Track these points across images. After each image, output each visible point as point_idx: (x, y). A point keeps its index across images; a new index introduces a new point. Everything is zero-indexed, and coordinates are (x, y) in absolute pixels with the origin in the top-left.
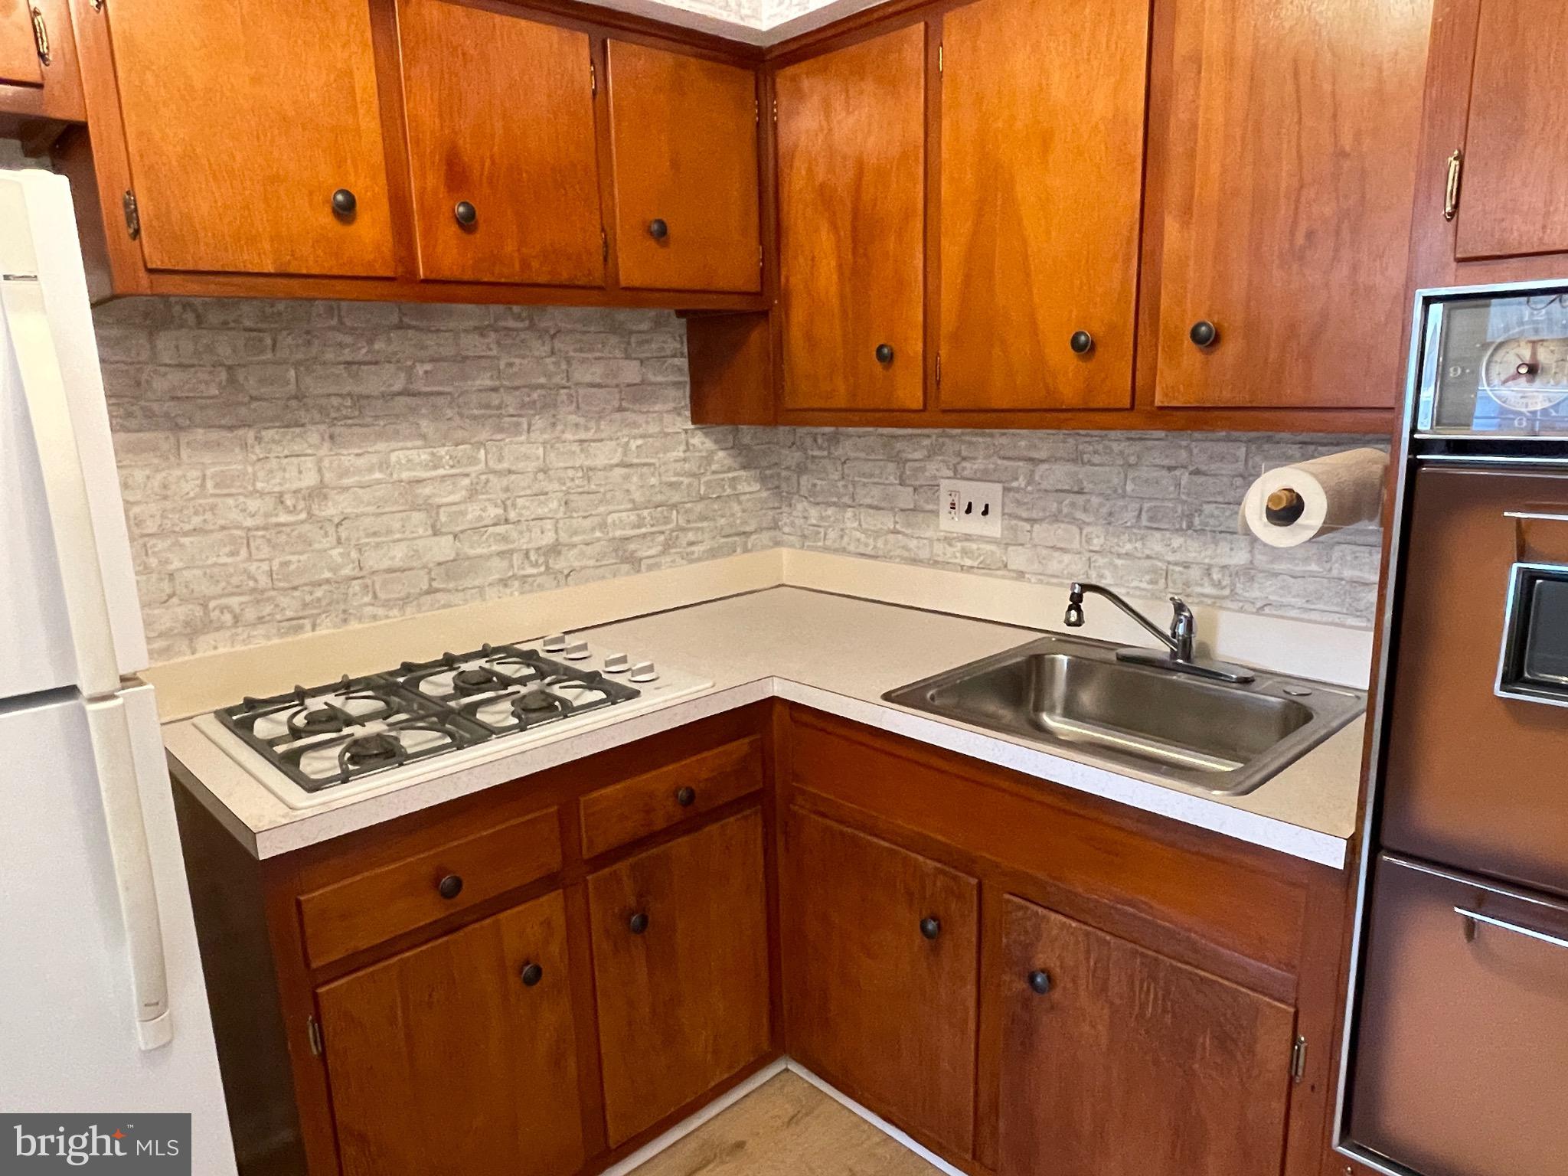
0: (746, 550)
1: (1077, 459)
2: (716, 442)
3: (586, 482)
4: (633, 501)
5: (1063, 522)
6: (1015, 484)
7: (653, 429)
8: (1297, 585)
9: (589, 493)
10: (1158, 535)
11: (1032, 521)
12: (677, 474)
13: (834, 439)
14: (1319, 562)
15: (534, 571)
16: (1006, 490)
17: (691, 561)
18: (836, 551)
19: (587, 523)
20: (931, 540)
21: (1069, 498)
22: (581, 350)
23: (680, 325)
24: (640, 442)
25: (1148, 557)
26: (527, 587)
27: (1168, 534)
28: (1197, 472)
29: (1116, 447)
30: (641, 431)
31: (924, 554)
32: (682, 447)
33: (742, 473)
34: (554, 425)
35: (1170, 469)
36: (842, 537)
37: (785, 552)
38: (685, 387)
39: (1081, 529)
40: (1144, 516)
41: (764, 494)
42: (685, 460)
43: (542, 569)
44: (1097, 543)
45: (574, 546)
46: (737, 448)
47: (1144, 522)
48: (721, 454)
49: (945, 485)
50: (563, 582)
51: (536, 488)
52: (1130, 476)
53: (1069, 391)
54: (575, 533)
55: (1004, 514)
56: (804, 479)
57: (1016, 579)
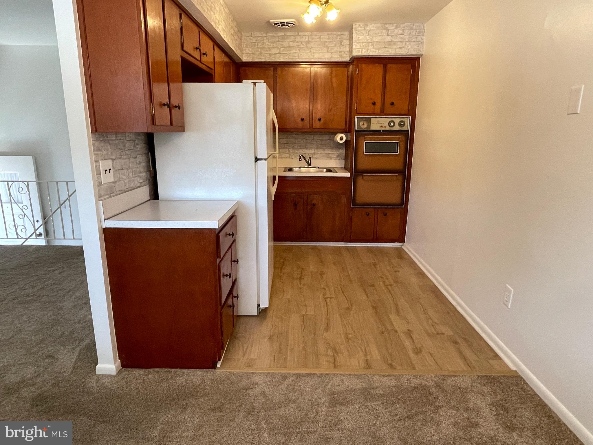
5: (285, 148)
10: (301, 149)
21: (286, 145)
25: (300, 153)
28: (307, 139)
29: (293, 136)
39: (288, 149)
40: (299, 147)
44: (291, 151)
52: (296, 140)
53: (300, 126)
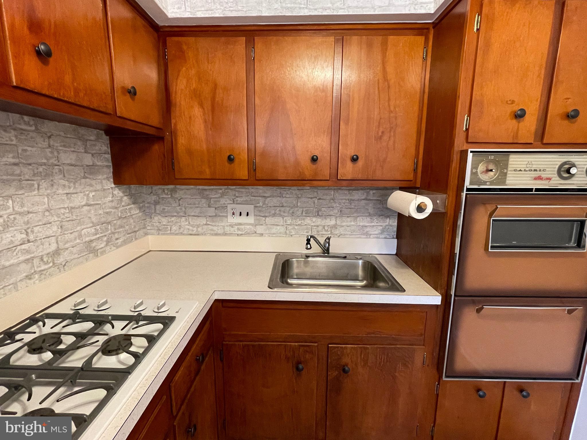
0: (136, 239)
1: (281, 196)
2: (123, 192)
3: (70, 215)
4: (93, 223)
5: (277, 216)
6: (258, 205)
7: (99, 187)
8: (348, 229)
9: (72, 220)
10: (309, 218)
11: (265, 217)
12: (110, 208)
13: (174, 191)
14: (354, 222)
15: (46, 267)
16: (255, 207)
17: (118, 247)
18: (176, 234)
19: (72, 236)
20: (224, 226)
21: (278, 209)
22: (64, 146)
23: (106, 139)
24: (93, 193)
25: (306, 225)
26: (43, 276)
27: (311, 218)
28: (320, 199)
29: (294, 192)
30: (94, 189)
31: (220, 232)
32: (111, 196)
33: (132, 206)
34: (52, 185)
35: (311, 198)
36: (180, 228)
37: (150, 237)
38: (110, 167)
39: (283, 218)
40: (304, 213)
41: (140, 214)
42: (112, 201)
43: (51, 264)
44: (289, 222)
45: (67, 249)
46: (131, 195)
47: (304, 214)
48: (125, 198)
49: (230, 207)
50: (62, 269)
51: (45, 220)
52: (299, 201)
53: (308, 174)
54: (67, 242)
55: (254, 215)
56: (158, 207)
57: (260, 236)
